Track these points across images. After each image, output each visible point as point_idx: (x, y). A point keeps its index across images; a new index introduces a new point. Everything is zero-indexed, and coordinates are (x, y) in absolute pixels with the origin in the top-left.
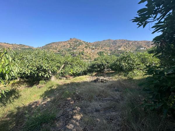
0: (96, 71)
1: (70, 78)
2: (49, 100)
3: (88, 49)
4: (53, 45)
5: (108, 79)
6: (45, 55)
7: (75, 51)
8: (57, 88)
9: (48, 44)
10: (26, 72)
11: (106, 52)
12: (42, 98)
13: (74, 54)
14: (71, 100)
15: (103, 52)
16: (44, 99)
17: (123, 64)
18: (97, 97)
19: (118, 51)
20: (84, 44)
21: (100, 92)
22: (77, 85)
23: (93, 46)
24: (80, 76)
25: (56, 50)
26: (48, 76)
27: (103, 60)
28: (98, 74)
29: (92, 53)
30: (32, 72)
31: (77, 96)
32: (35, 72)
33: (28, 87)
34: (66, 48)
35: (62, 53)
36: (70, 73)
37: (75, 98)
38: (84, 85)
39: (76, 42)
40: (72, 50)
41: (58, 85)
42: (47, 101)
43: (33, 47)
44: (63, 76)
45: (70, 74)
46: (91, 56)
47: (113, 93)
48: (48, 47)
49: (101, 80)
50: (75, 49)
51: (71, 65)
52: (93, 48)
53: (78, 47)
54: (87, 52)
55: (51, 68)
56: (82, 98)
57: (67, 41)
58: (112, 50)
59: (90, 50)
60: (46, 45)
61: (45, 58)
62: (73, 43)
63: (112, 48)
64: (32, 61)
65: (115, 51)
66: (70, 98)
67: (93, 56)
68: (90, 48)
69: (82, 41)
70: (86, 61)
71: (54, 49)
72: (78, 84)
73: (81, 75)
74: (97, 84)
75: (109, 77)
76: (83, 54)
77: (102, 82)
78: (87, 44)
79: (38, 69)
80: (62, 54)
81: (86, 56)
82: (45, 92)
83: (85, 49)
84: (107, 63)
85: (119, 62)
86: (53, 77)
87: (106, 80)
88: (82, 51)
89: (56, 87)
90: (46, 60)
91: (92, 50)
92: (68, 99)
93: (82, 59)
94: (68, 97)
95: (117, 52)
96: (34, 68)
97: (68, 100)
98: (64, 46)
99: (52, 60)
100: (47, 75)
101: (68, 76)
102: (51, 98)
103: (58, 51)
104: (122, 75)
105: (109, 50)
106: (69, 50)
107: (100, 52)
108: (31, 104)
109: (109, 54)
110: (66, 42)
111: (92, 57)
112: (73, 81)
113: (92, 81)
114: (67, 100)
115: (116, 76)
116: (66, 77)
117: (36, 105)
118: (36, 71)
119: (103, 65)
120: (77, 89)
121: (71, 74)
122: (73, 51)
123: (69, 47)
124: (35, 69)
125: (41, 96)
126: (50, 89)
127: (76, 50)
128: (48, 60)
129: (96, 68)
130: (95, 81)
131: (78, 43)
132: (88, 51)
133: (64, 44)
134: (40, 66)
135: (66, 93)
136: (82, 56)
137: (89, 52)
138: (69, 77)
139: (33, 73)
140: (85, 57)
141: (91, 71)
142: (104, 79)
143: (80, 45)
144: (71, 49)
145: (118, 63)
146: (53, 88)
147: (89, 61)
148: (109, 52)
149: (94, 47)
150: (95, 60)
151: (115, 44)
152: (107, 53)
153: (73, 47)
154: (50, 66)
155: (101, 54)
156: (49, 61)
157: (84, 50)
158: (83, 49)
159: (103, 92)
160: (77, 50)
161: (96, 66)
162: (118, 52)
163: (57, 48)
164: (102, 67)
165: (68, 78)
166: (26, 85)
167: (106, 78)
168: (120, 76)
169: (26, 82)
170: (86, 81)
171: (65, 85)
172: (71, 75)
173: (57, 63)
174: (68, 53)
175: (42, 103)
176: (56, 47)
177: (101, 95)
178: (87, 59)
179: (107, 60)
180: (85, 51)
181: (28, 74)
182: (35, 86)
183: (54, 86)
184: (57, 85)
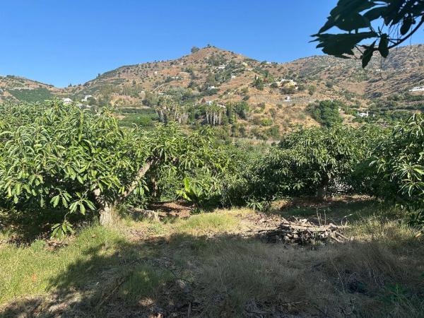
0: (286, 193)
1: (181, 214)
2: (77, 298)
3: (267, 89)
4: (123, 76)
5: (333, 234)
6: (78, 125)
7: (210, 101)
8: (117, 254)
9: (107, 74)
10: (9, 190)
11: (348, 104)
12: (54, 289)
13: (204, 114)
14: (152, 309)
15: (333, 106)
16: (62, 294)
17: (405, 168)
18: (260, 306)
19: (408, 98)
20: (250, 69)
21: (278, 288)
22: (193, 247)
23: (287, 77)
24: (217, 210)
25: (136, 95)
26: (83, 210)
27: (316, 145)
28: (294, 205)
29: (281, 111)
30: (29, 191)
31: (180, 295)
32: (36, 192)
33: (18, 242)
34: (175, 89)
35: (158, 108)
36: (180, 192)
37: (171, 303)
38: (218, 252)
39: (216, 64)
40: (199, 97)
41: (121, 243)
42: (70, 301)
43: (51, 86)
44: (153, 205)
45: (180, 198)
46: (279, 121)
47: (332, 298)
48: (104, 85)
49: (299, 233)
50: (211, 93)
51: (176, 164)
52: (288, 86)
53: (224, 86)
54: (262, 106)
55: (97, 176)
56: (197, 304)
57: (180, 60)
58: (380, 95)
59: (277, 94)
60: (99, 77)
61: (77, 139)
62: (205, 65)
63: (381, 83)
64: (30, 151)
65: (396, 99)
66: (150, 301)
67: (287, 121)
68: (274, 86)
69: (240, 57)
70: (256, 142)
71: (126, 92)
72: (197, 246)
73: (221, 207)
74: (278, 250)
75: (339, 223)
76: (242, 116)
77: (300, 242)
78: (261, 68)
79: (49, 180)
80: (159, 112)
81: (256, 122)
82: (71, 267)
83: (251, 91)
84: (339, 157)
85: (388, 158)
86: (106, 209)
87: (318, 238)
88: (239, 99)
89: (111, 252)
90: (80, 143)
91: (285, 96)
92: (144, 303)
93: (237, 133)
94: (144, 297)
95: (404, 104)
96: (33, 177)
97: (143, 307)
98: (169, 80)
99: (103, 146)
100: (78, 206)
101: (173, 205)
102: (87, 292)
103: (145, 103)
104: (401, 216)
105: (364, 97)
106: (186, 97)
107: (322, 106)
108: (16, 307)
109: (363, 114)
110: (176, 63)
111: (281, 129)
112: (182, 231)
113: (258, 237)
114: (139, 307)
115: (373, 222)
116: (167, 210)
117: (32, 312)
118: (44, 186)
119: (316, 166)
120: (187, 267)
121: (186, 196)
122: (204, 101)
123: (185, 84)
124: (39, 179)
125: (51, 280)
126: (89, 257)
127: (215, 98)
128: (87, 144)
129: (285, 179)
130: (272, 238)
131: (223, 67)
132: (266, 101)
133: (166, 70)
134: (56, 168)
135: (140, 279)
136: (240, 121)
137: (268, 107)
138: (178, 210)
139: (31, 196)
140: (249, 128)
141: (264, 189)
142: (314, 229)
143: (234, 77)
144: (196, 92)
145: (382, 164)
146: (102, 253)
147: (269, 142)
148: (364, 103)
149: (292, 83)
150: (285, 145)
151: (396, 66)
152: (354, 110)
153: (200, 83)
154: (95, 168)
155: (322, 113)
156: (93, 151)
157: (247, 98)
158: (245, 91)
159: (293, 288)
160: (221, 97)
161: (285, 171)
162: (411, 104)
163: (140, 89)
164: (313, 176)
165: (173, 213)
166: (15, 235)
167: (322, 228)
168: (390, 224)
169: (15, 224)
170: (237, 232)
171: (149, 243)
172: (186, 204)
173: (123, 156)
174: (182, 111)
175: (54, 308)
176: (134, 83)
177: (279, 303)
178: (258, 136)
179: (335, 144)
180: (253, 101)
181: (13, 198)
182: (39, 243)
183: (107, 246)
184: (119, 242)
